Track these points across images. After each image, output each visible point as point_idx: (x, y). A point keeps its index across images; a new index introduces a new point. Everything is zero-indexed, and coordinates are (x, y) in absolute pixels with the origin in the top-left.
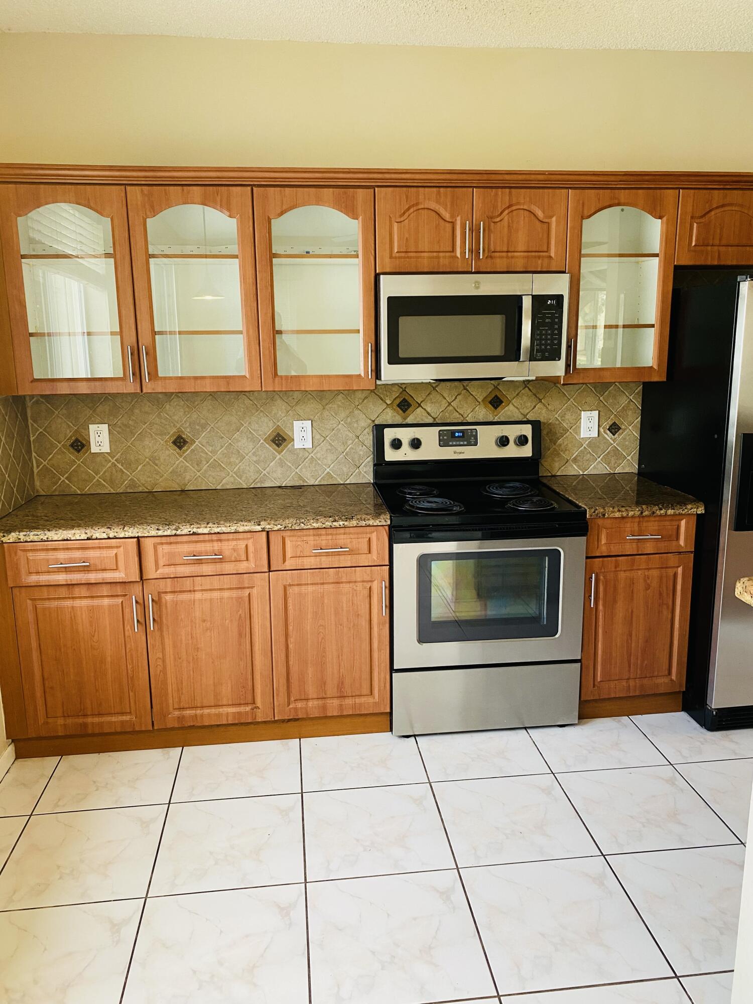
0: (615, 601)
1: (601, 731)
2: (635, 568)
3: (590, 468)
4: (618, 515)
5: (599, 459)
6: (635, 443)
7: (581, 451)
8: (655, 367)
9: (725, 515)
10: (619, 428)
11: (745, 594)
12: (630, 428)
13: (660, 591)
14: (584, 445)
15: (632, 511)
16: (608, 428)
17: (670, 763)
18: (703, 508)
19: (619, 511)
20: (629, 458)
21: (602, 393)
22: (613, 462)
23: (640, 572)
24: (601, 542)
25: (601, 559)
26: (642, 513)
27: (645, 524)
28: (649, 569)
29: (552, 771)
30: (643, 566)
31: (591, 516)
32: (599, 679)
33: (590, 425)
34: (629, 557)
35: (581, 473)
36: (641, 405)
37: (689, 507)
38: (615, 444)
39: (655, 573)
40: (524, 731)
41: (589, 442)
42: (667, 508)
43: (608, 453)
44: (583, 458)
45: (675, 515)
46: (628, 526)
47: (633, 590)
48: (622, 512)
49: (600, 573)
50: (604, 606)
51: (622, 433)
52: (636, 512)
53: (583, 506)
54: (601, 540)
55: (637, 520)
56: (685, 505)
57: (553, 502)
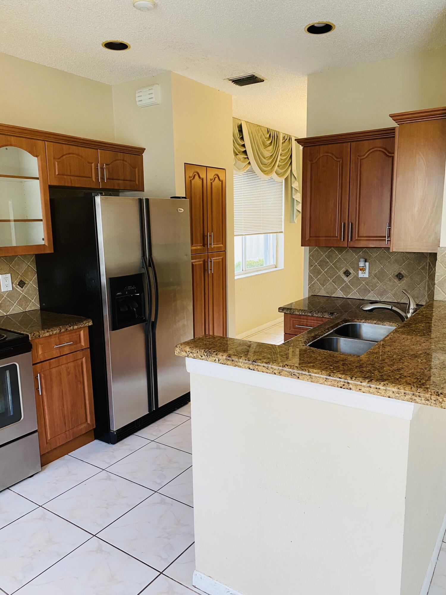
0: (52, 387)
1: (56, 469)
2: (60, 364)
3: (11, 310)
4: (47, 334)
5: (15, 304)
6: (35, 292)
7: (3, 300)
8: (47, 244)
9: (106, 323)
10: (25, 283)
11: (182, 352)
12: (31, 282)
13: (75, 374)
14: (5, 296)
15: (55, 330)
16: (18, 284)
17: (102, 469)
18: (92, 322)
19: (48, 332)
20: (33, 301)
21: (11, 262)
22: (24, 305)
23: (63, 366)
24: (39, 353)
25: (40, 364)
26: (60, 331)
27: (62, 337)
28: (67, 363)
29: (39, 506)
30: (65, 362)
31: (32, 338)
32: (49, 439)
33: (6, 283)
34: (56, 359)
35: (5, 314)
36: (36, 269)
37: (85, 322)
38: (23, 294)
39: (72, 364)
40: (8, 490)
41: (7, 294)
42: (73, 325)
43: (20, 299)
44: (5, 305)
45: (78, 328)
46: (53, 340)
47: (61, 378)
48: (50, 332)
49: (41, 372)
50: (46, 392)
51: (27, 286)
52: (57, 331)
53: (25, 333)
54: (39, 352)
55: (57, 335)
56: (82, 322)
57: (3, 335)
